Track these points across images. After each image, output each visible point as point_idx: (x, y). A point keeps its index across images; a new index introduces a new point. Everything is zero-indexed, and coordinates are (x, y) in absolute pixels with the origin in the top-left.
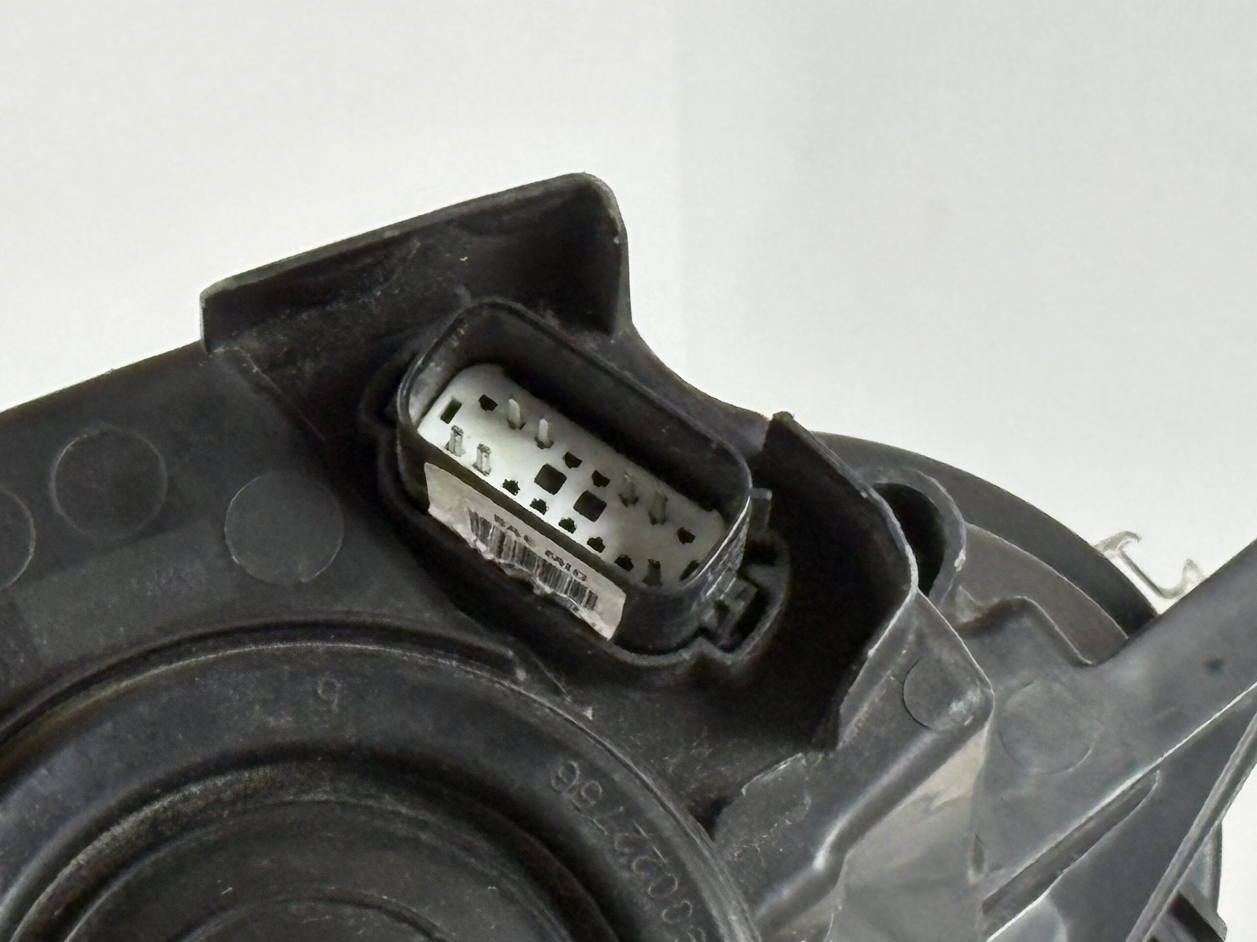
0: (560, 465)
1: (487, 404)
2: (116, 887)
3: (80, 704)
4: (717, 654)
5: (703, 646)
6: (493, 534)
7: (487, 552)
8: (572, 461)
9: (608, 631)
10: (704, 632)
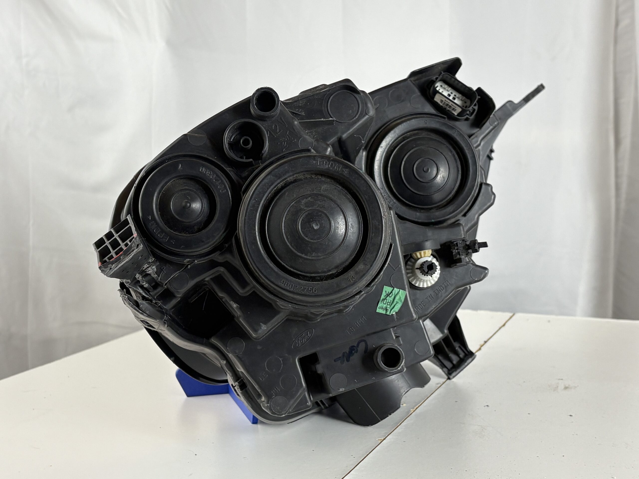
0: (450, 94)
1: (441, 86)
2: (400, 145)
3: (394, 123)
4: (469, 117)
5: (467, 116)
6: (443, 102)
7: (441, 104)
8: (452, 93)
9: (456, 114)
10: (467, 114)
